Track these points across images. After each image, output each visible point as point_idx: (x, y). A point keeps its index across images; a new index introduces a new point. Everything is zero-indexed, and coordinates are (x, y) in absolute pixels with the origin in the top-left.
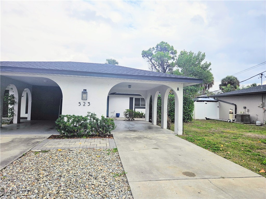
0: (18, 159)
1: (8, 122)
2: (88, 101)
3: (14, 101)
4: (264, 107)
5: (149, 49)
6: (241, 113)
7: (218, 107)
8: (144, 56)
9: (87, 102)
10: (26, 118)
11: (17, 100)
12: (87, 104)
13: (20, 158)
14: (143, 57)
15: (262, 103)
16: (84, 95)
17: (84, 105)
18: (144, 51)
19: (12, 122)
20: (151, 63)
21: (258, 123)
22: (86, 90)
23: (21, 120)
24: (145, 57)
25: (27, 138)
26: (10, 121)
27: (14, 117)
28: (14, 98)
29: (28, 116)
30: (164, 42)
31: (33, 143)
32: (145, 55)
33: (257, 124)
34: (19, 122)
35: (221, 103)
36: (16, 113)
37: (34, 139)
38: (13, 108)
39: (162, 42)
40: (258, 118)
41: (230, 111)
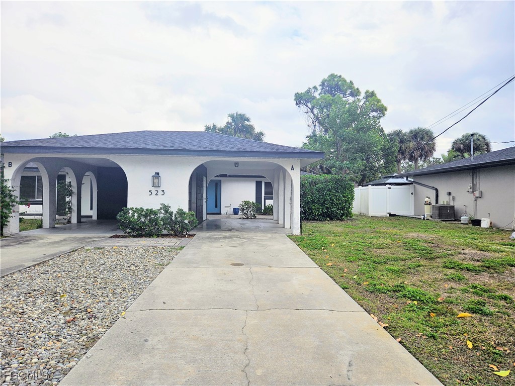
0: (66, 254)
1: (64, 221)
2: (162, 188)
3: (71, 191)
4: (475, 192)
5: (308, 90)
6: (444, 202)
7: (412, 194)
8: (300, 102)
9: (160, 190)
10: (91, 217)
11: (75, 190)
12: (160, 193)
13: (69, 253)
14: (297, 104)
15: (471, 185)
16: (156, 181)
17: (156, 194)
18: (298, 93)
19: (69, 221)
20: (312, 116)
21: (464, 219)
22: (158, 174)
23: (83, 220)
24: (301, 105)
25: (82, 238)
26: (67, 221)
27: (73, 213)
28: (71, 186)
29: (94, 214)
30: (336, 74)
31: (88, 242)
32: (302, 102)
33: (462, 222)
34: (79, 221)
35: (417, 186)
36: (75, 208)
37: (91, 238)
38: (70, 202)
39: (332, 75)
40: (467, 210)
41: (427, 199)
